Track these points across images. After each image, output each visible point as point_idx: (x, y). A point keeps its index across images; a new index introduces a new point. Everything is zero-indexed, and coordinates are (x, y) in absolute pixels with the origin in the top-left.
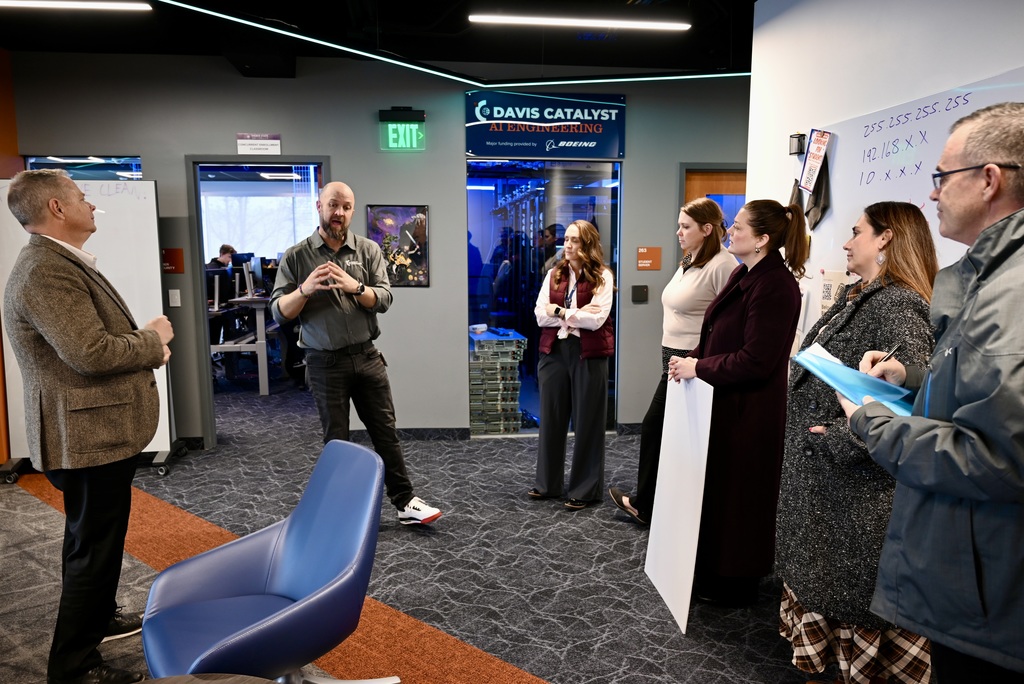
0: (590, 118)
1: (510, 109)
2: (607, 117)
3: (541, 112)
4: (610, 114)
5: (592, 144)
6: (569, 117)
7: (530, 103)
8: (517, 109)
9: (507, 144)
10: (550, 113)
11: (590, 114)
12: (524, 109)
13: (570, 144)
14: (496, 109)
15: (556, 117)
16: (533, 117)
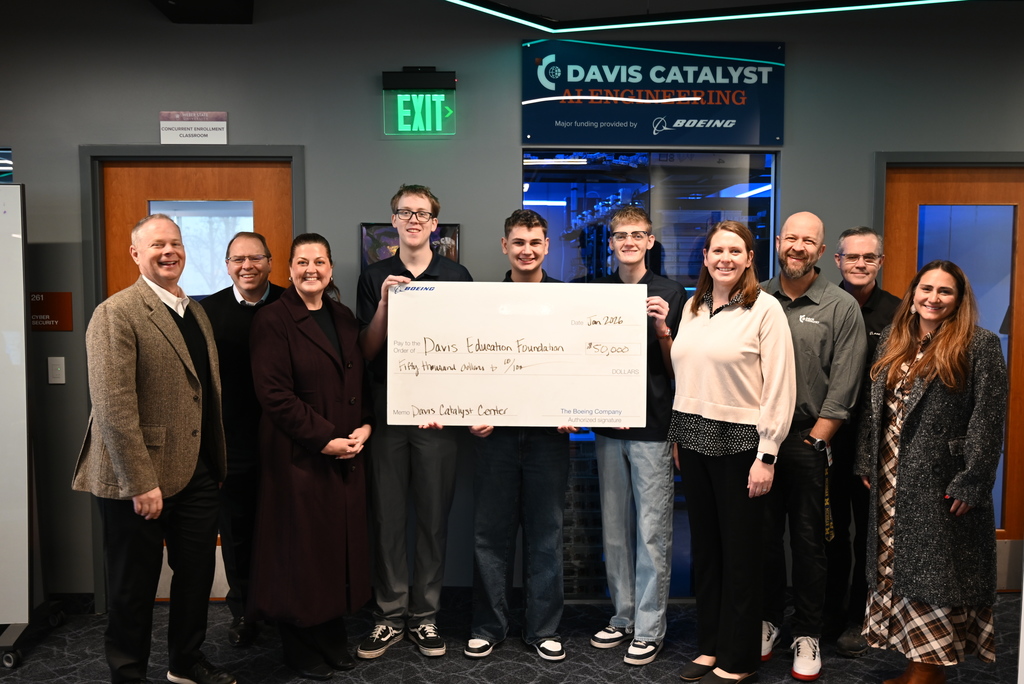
0: (726, 81)
1: (594, 69)
2: (754, 79)
3: (645, 73)
4: (759, 75)
5: (729, 124)
6: (690, 79)
7: (628, 59)
8: (606, 68)
9: (588, 124)
10: (659, 74)
11: (726, 74)
12: (617, 68)
13: (691, 123)
14: (571, 69)
15: (669, 80)
16: (631, 80)
